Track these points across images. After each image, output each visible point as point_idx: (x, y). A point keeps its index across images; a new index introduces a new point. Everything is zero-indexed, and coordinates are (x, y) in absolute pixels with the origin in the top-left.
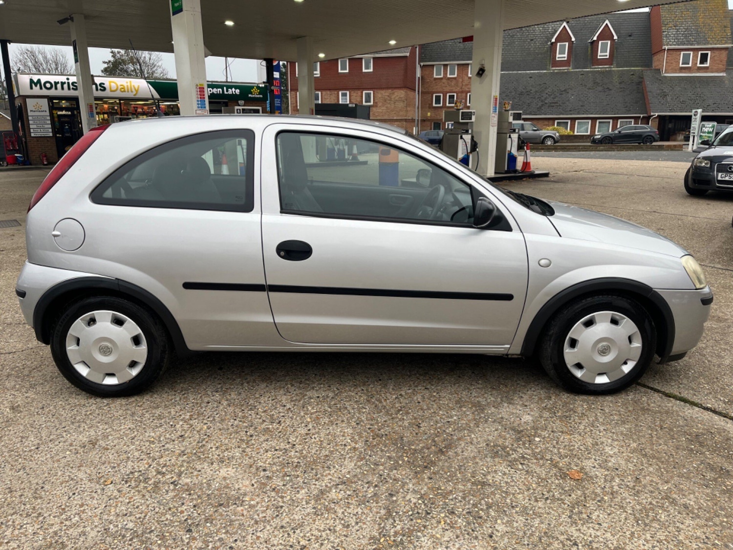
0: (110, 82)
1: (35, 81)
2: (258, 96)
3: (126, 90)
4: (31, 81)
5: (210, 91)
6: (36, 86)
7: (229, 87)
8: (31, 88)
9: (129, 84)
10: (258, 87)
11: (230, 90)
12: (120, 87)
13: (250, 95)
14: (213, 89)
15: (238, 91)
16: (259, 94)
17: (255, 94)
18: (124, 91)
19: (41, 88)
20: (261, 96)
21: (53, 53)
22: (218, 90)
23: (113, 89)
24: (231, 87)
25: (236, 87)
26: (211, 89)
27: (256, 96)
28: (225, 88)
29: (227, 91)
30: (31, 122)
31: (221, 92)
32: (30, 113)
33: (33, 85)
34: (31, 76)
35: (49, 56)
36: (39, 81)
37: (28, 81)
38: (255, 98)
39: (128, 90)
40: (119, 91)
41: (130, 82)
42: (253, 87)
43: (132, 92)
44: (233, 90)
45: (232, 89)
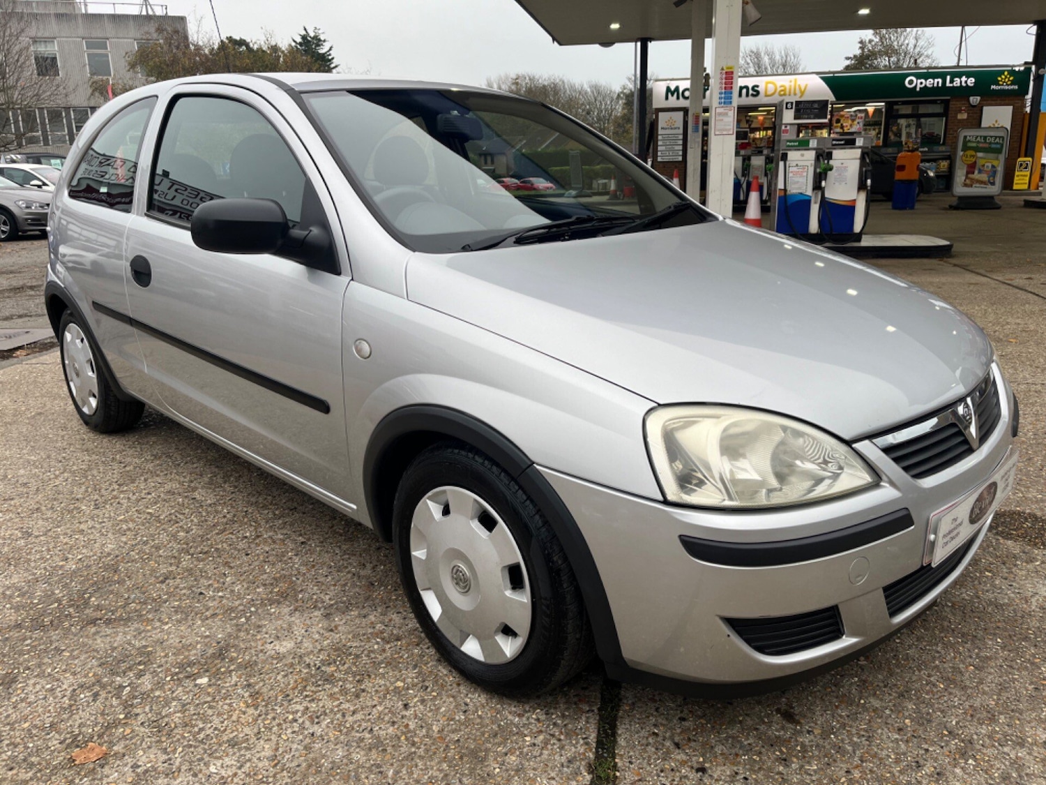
0: (767, 83)
1: (673, 88)
2: (1012, 87)
3: (787, 93)
4: (668, 89)
5: (921, 83)
6: (672, 95)
7: (955, 75)
8: (667, 98)
9: (793, 84)
10: (1012, 72)
11: (957, 80)
12: (779, 89)
13: (993, 87)
14: (926, 80)
15: (971, 81)
16: (1011, 84)
17: (1005, 84)
18: (784, 95)
19: (678, 98)
20: (1016, 87)
21: (783, 52)
22: (936, 80)
23: (769, 93)
24: (960, 75)
25: (968, 75)
26: (923, 81)
27: (1007, 87)
28: (948, 78)
29: (952, 81)
30: (660, 143)
31: (940, 85)
32: (660, 132)
33: (670, 95)
34: (668, 82)
35: (778, 57)
36: (677, 89)
37: (664, 90)
38: (1004, 90)
39: (790, 92)
40: (777, 94)
41: (796, 80)
42: (1002, 72)
43: (795, 94)
44: (964, 79)
45: (960, 78)
